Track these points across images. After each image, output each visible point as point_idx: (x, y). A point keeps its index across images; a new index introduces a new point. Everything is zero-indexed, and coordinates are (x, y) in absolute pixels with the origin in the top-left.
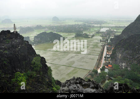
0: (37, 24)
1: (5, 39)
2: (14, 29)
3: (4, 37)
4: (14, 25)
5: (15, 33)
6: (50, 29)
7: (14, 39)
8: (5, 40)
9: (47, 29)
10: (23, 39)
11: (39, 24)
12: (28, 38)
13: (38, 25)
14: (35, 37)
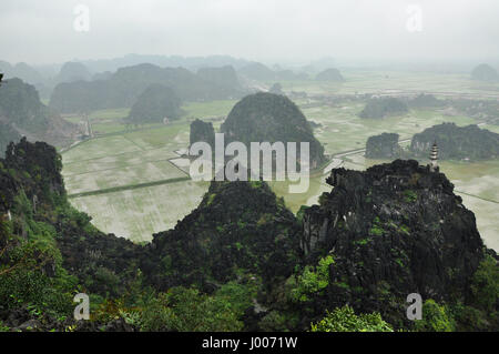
1: (403, 188)
3: (401, 181)
5: (432, 170)
6: (464, 110)
7: (427, 190)
8: (402, 190)
9: (451, 108)
13: (423, 94)
14: (416, 136)
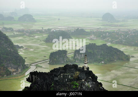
1: (71, 81)
3: (70, 77)
5: (85, 69)
6: (100, 37)
11: (79, 25)
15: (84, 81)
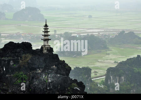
0: (121, 28)
2: (45, 40)
3: (12, 63)
4: (46, 26)
5: (45, 51)
10: (68, 75)
11: (127, 27)
12: (87, 71)
13: (123, 32)
14: (110, 70)
15: (40, 72)
